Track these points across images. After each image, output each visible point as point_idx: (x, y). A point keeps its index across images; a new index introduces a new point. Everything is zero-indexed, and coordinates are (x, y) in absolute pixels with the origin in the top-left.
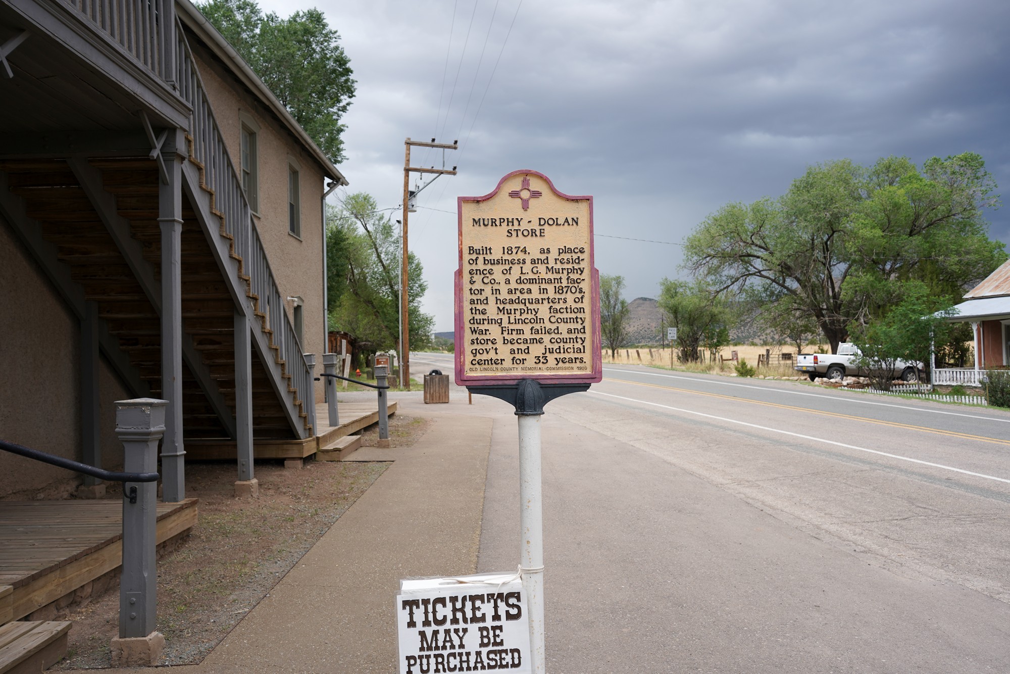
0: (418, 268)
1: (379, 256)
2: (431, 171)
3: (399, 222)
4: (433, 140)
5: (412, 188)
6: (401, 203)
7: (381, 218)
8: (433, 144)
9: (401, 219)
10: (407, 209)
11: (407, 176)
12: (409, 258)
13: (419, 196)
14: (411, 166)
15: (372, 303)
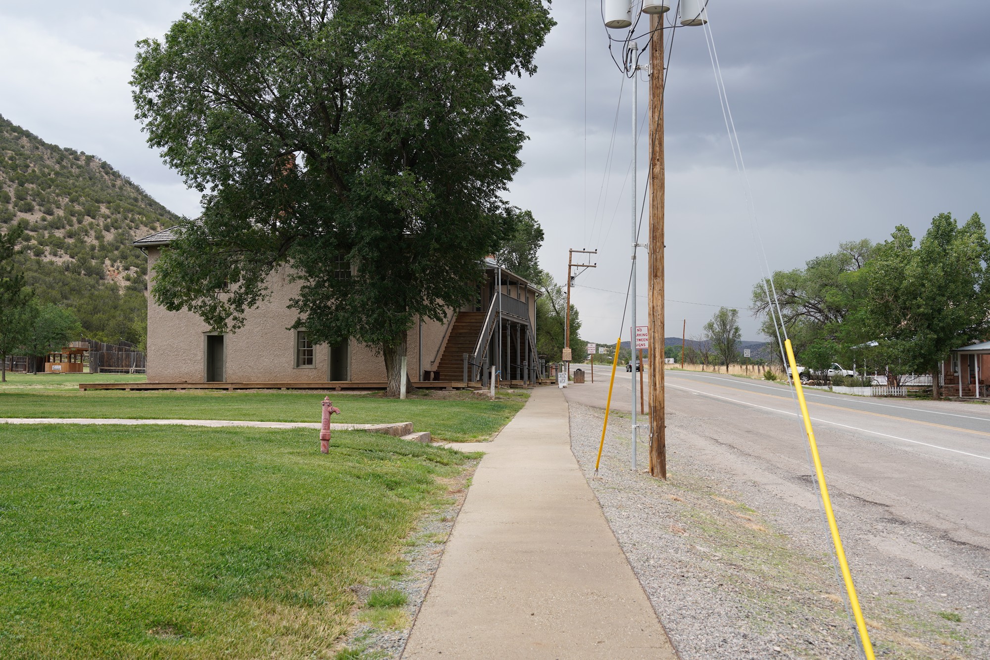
0: (576, 313)
1: (554, 306)
2: (583, 266)
3: (565, 293)
4: (584, 249)
5: (572, 275)
6: (567, 283)
7: (556, 285)
8: (584, 251)
9: (567, 291)
10: (569, 285)
11: (570, 268)
12: (571, 308)
13: (576, 279)
14: (572, 264)
15: (550, 333)
